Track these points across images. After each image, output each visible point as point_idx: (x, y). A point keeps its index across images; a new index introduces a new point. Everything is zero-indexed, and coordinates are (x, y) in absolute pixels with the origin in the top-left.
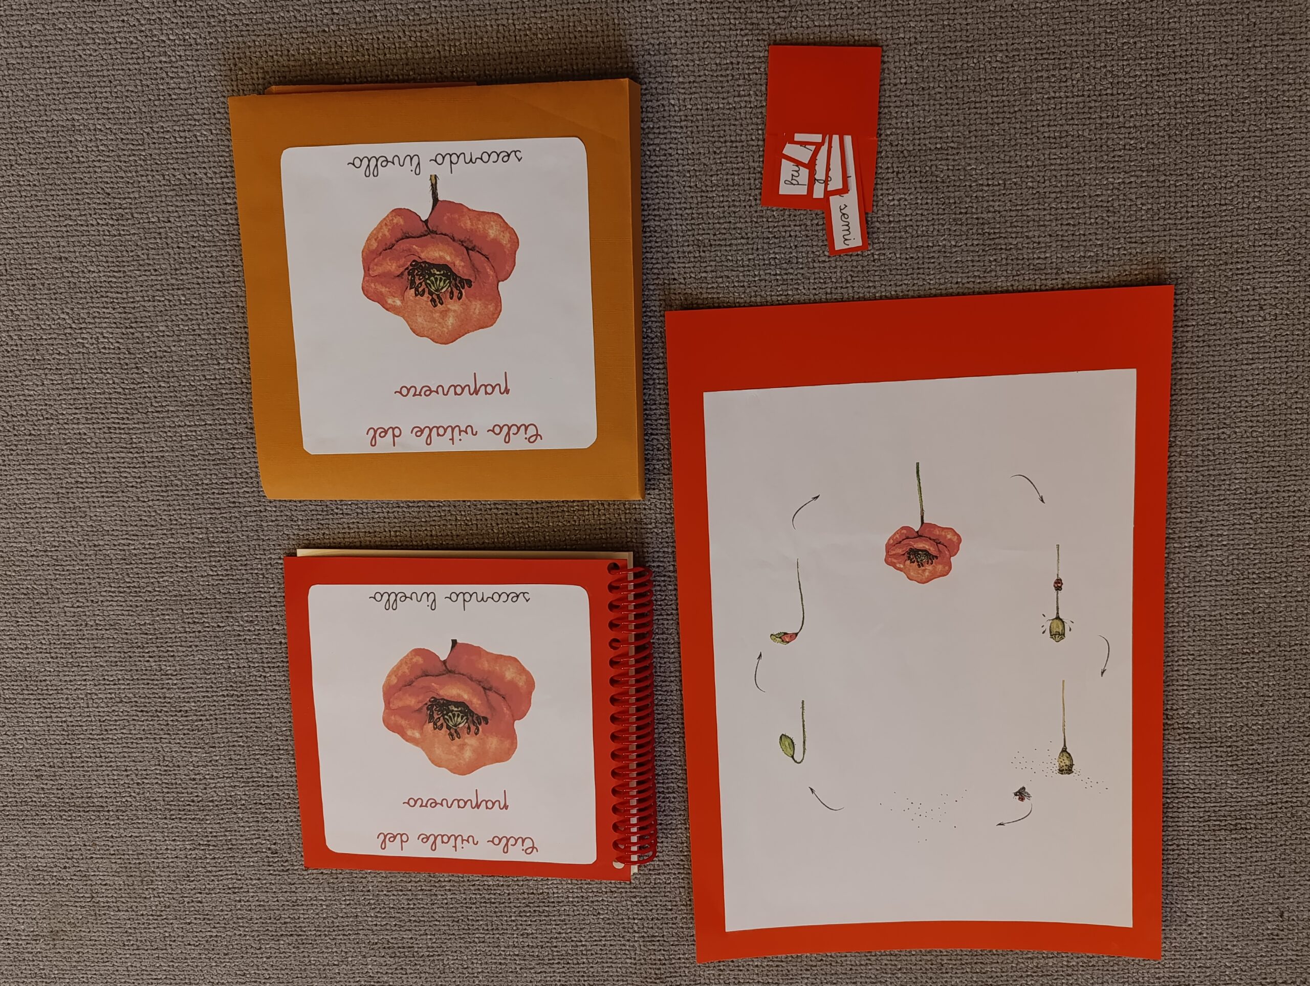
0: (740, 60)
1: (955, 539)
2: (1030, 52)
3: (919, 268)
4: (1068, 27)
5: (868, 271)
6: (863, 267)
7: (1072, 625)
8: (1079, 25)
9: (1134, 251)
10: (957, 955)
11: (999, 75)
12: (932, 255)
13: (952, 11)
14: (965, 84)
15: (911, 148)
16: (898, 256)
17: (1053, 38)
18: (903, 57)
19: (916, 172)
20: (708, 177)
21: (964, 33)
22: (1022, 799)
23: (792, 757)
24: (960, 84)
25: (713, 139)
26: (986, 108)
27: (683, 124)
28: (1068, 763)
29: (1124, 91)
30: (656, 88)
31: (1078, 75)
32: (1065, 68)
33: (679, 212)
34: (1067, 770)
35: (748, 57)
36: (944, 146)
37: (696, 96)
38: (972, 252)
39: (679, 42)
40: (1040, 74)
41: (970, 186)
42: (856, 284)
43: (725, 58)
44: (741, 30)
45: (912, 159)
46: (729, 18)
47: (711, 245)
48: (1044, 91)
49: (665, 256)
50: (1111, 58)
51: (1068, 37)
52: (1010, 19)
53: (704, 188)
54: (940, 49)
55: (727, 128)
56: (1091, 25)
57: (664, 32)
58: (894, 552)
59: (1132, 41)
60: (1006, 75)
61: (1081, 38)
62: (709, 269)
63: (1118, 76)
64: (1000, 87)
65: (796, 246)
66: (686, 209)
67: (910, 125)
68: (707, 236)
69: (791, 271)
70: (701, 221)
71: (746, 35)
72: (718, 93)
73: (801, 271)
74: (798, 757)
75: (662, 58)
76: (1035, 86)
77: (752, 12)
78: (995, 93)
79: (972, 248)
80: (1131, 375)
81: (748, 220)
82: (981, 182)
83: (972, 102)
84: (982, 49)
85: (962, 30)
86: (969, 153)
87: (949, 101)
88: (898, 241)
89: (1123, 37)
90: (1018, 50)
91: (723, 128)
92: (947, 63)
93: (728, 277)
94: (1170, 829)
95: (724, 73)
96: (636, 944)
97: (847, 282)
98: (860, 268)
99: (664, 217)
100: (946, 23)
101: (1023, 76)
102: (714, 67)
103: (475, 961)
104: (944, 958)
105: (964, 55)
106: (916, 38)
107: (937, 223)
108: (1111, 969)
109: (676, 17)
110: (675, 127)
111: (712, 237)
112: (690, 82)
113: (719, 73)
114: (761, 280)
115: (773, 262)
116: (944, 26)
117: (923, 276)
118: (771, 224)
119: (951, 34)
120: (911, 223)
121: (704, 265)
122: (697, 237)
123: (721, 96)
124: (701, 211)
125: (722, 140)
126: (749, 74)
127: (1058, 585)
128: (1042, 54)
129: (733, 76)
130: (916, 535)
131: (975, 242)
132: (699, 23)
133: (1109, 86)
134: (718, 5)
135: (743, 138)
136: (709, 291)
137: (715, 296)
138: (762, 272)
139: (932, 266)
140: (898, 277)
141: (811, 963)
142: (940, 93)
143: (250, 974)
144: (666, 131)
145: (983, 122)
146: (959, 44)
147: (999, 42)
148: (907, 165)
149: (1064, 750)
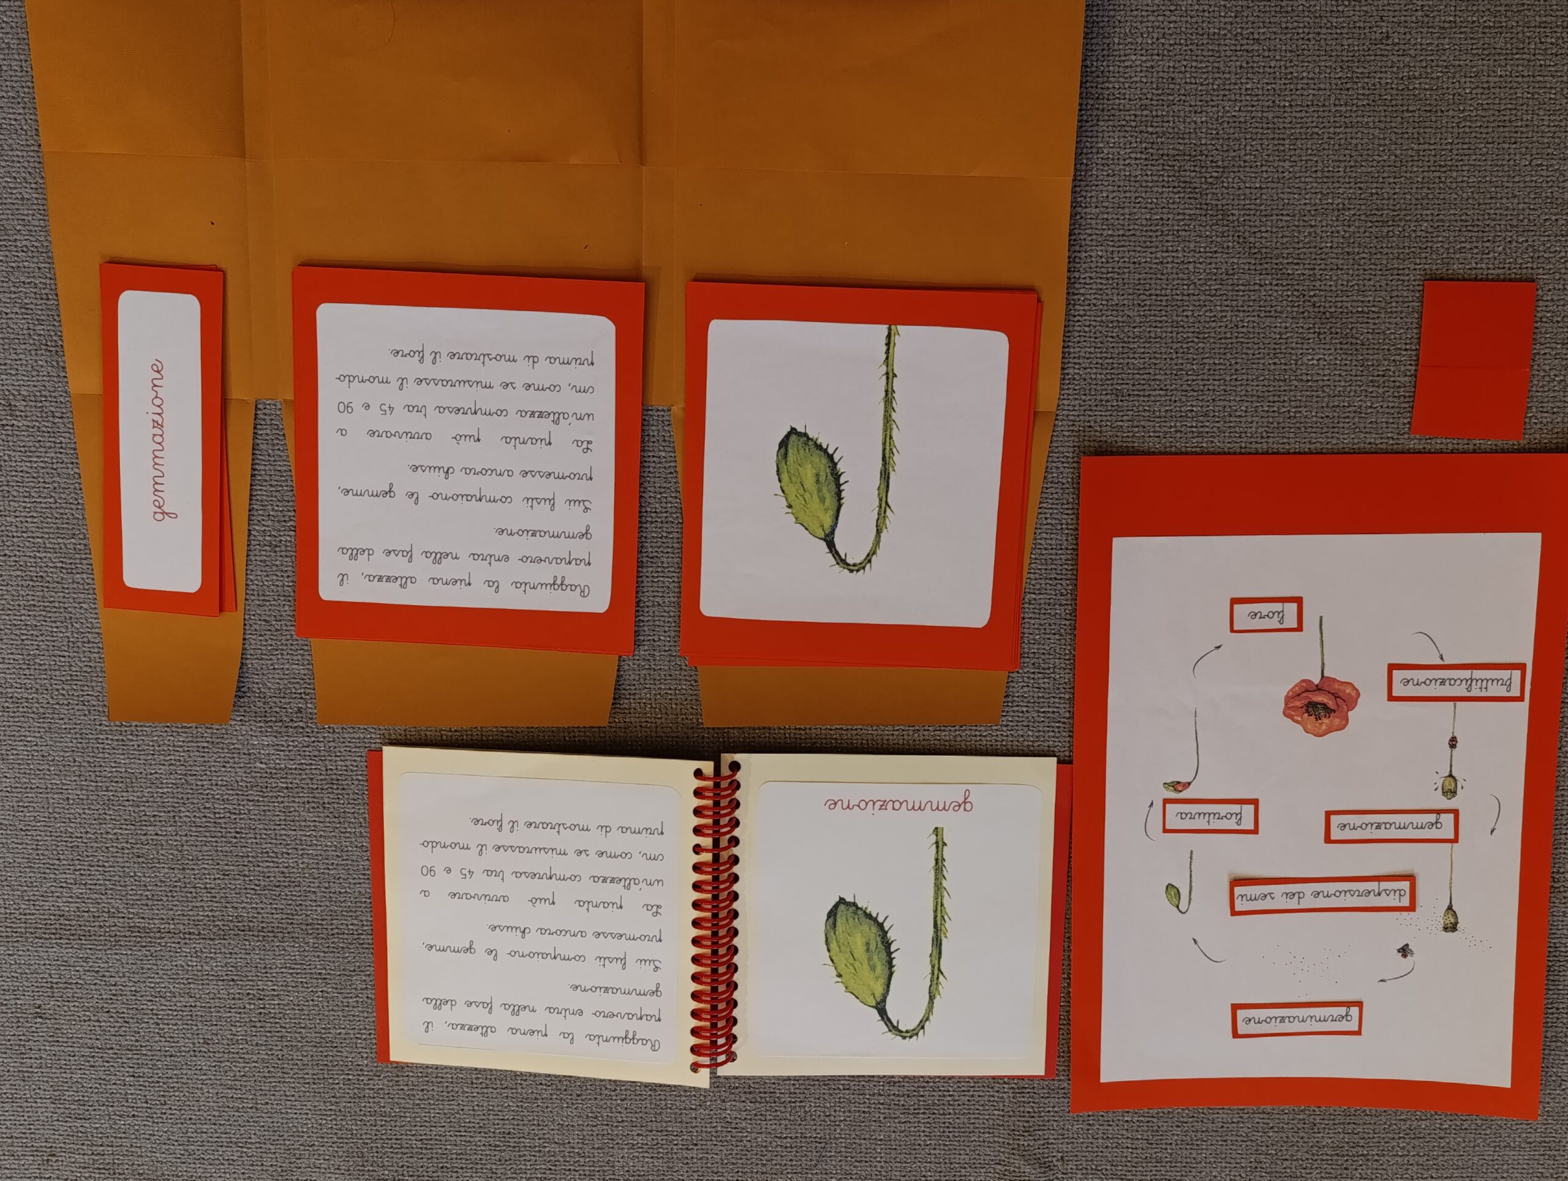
0: (1171, 216)
1: (1354, 694)
2: (1455, 224)
3: (1333, 427)
4: (1493, 201)
5: (1283, 428)
6: (1278, 423)
7: (1464, 783)
8: (1504, 201)
9: (1545, 421)
10: (1330, 1114)
11: (1423, 244)
12: (1347, 415)
13: (1381, 180)
14: (1390, 251)
15: (1333, 310)
16: (1314, 414)
17: (1478, 211)
18: (1331, 223)
19: (1337, 333)
20: (1131, 329)
21: (1391, 202)
22: (1405, 956)
23: (1178, 907)
24: (1385, 251)
25: (1139, 292)
26: (1408, 275)
27: (1109, 275)
28: (1453, 921)
29: (1544, 265)
30: (1085, 239)
31: (1501, 248)
32: (1488, 241)
33: (1100, 361)
34: (1452, 927)
35: (1179, 214)
36: (1366, 309)
37: (1124, 249)
38: (1387, 413)
39: (1111, 196)
40: (1463, 245)
41: (1389, 350)
42: (1271, 440)
43: (1156, 214)
44: (1174, 187)
45: (1334, 321)
46: (1162, 175)
47: (1129, 395)
48: (1466, 262)
49: (1082, 403)
50: (1533, 233)
51: (1492, 211)
52: (1437, 191)
53: (1126, 339)
54: (1367, 216)
55: (1153, 281)
56: (1516, 201)
57: (1097, 186)
58: (1292, 705)
59: (1554, 218)
60: (1429, 244)
61: (1505, 213)
62: (1125, 418)
63: (1539, 251)
64: (1423, 255)
65: (1213, 400)
66: (1106, 358)
67: (1334, 288)
68: (1127, 386)
69: (1207, 424)
70: (1120, 371)
71: (1179, 192)
72: (1147, 247)
73: (1217, 425)
74: (1183, 907)
75: (1093, 211)
76: (1458, 256)
77: (1185, 171)
78: (1418, 261)
79: (1387, 410)
80: (1535, 539)
81: (1168, 372)
82: (1399, 346)
83: (1395, 268)
84: (1408, 218)
85: (1389, 199)
86: (1389, 318)
87: (1373, 267)
88: (1315, 399)
89: (1546, 214)
90: (1442, 221)
91: (1149, 281)
92: (1374, 230)
93: (1144, 427)
94: (1551, 992)
95: (1154, 228)
96: (1005, 1096)
97: (1262, 437)
98: (1275, 424)
99: (1084, 365)
100: (1374, 191)
101: (1446, 246)
102: (1144, 222)
103: (838, 1109)
104: (1318, 1118)
105: (1390, 223)
106: (1344, 205)
107: (1354, 384)
108: (1483, 1132)
109: (1110, 171)
110: (1101, 278)
111: (1131, 387)
112: (1119, 236)
113: (1149, 228)
114: (1176, 432)
115: (1189, 415)
116: (1372, 194)
117: (1337, 435)
118: (1190, 378)
119: (1379, 202)
120: (1328, 383)
121: (1121, 414)
122: (1116, 386)
123: (1149, 250)
124: (1121, 361)
125: (1147, 293)
126: (1178, 231)
127: (1453, 743)
128: (1466, 226)
129: (1162, 231)
130: (1315, 688)
131: (1391, 405)
132: (1132, 179)
133: (1530, 260)
134: (1153, 162)
135: (1168, 292)
136: (1124, 439)
137: (1130, 445)
138: (1178, 424)
139: (1347, 425)
140: (1312, 435)
141: (1182, 1119)
142: (1364, 258)
143: (602, 1116)
144: (1092, 281)
145: (1405, 288)
146: (1386, 212)
147: (1425, 212)
148: (1328, 326)
149: (1450, 908)
